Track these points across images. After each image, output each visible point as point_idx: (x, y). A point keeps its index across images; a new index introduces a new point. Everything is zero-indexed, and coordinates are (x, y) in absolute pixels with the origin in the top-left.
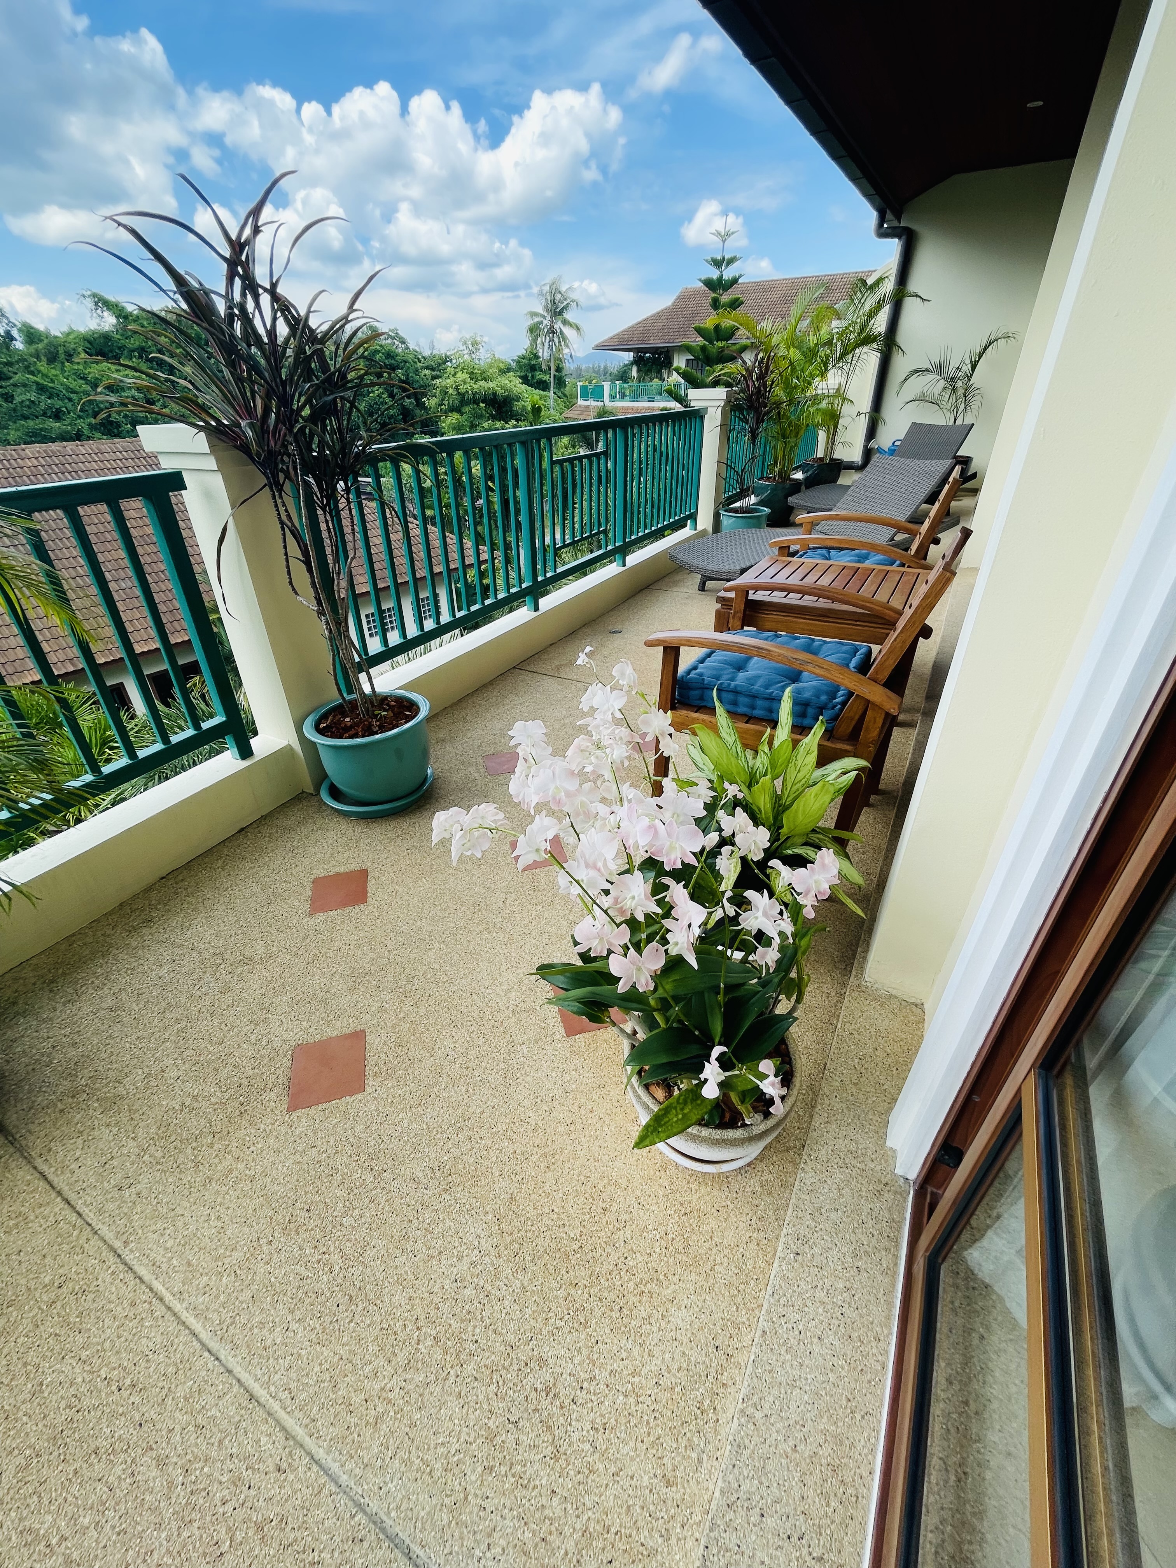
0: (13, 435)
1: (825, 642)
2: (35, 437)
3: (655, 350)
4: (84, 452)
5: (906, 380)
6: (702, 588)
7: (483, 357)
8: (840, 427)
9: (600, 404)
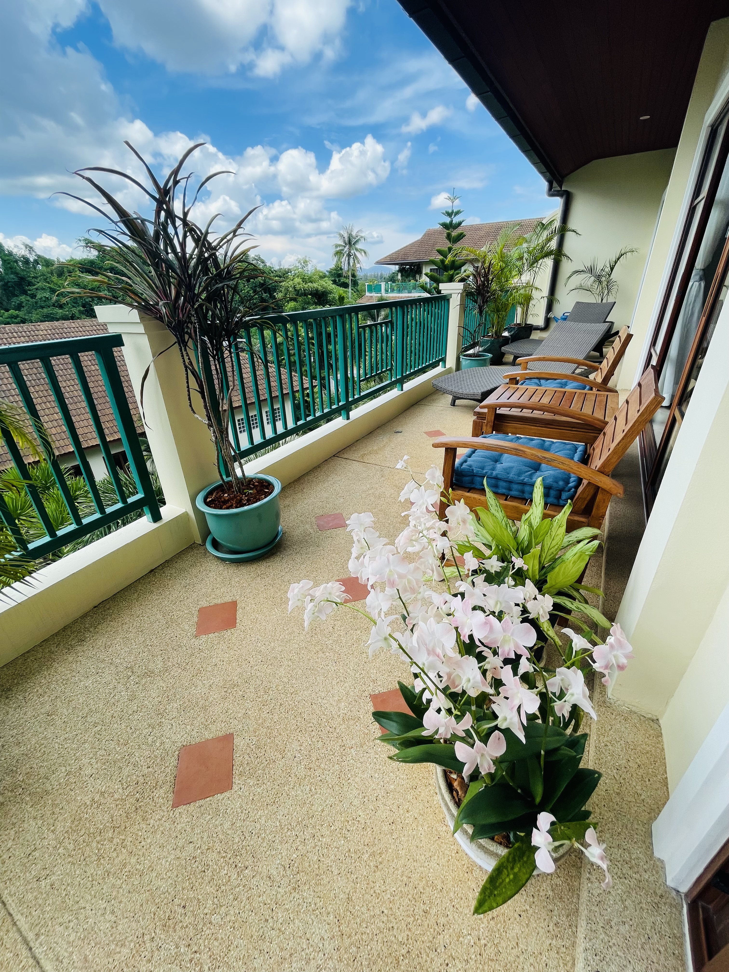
0: (34, 316)
1: (553, 442)
2: (47, 318)
3: (411, 264)
4: (74, 326)
5: (570, 277)
6: (453, 404)
7: (310, 269)
8: (530, 305)
9: (379, 295)
